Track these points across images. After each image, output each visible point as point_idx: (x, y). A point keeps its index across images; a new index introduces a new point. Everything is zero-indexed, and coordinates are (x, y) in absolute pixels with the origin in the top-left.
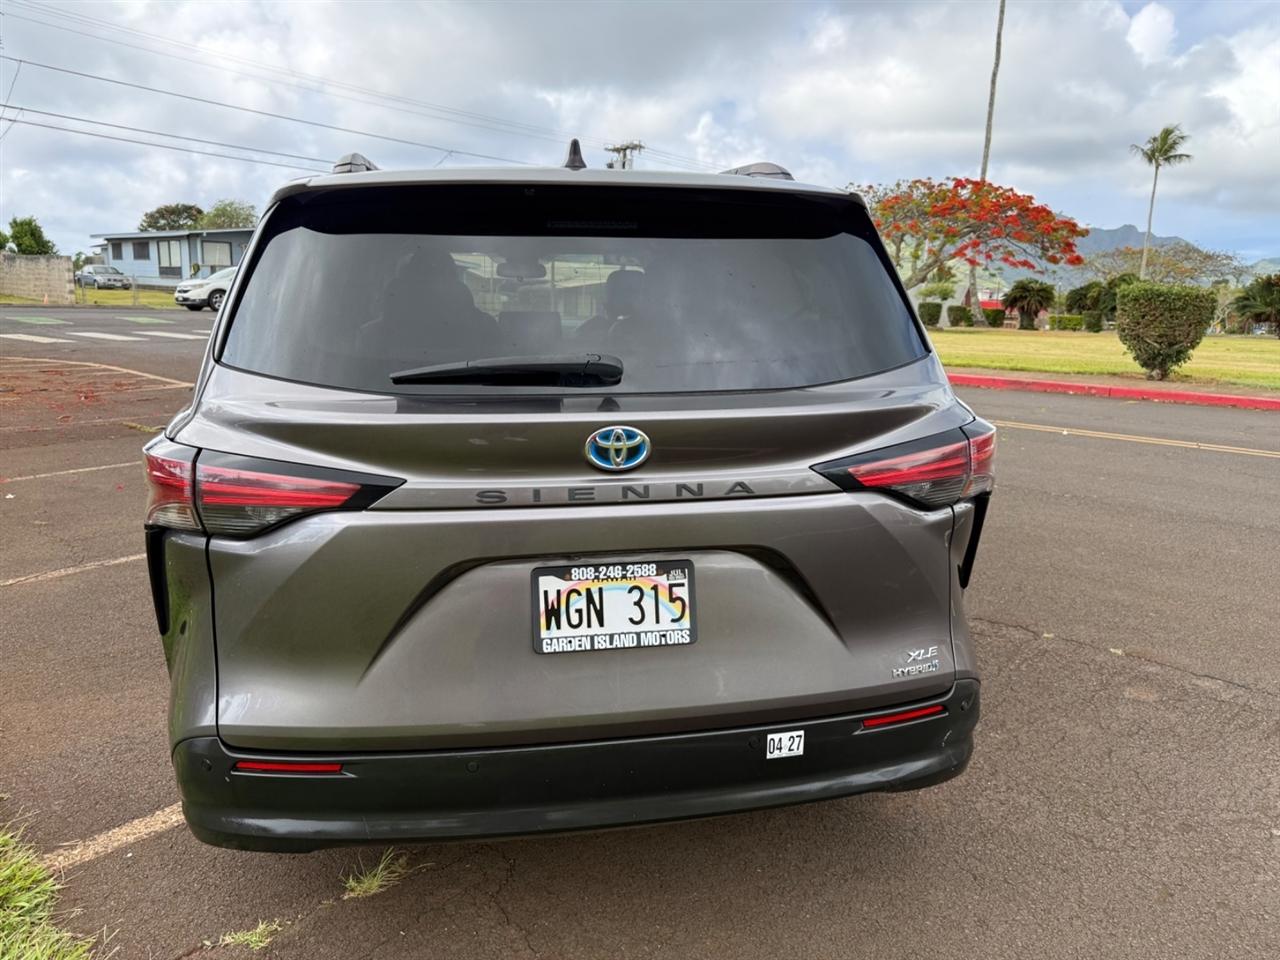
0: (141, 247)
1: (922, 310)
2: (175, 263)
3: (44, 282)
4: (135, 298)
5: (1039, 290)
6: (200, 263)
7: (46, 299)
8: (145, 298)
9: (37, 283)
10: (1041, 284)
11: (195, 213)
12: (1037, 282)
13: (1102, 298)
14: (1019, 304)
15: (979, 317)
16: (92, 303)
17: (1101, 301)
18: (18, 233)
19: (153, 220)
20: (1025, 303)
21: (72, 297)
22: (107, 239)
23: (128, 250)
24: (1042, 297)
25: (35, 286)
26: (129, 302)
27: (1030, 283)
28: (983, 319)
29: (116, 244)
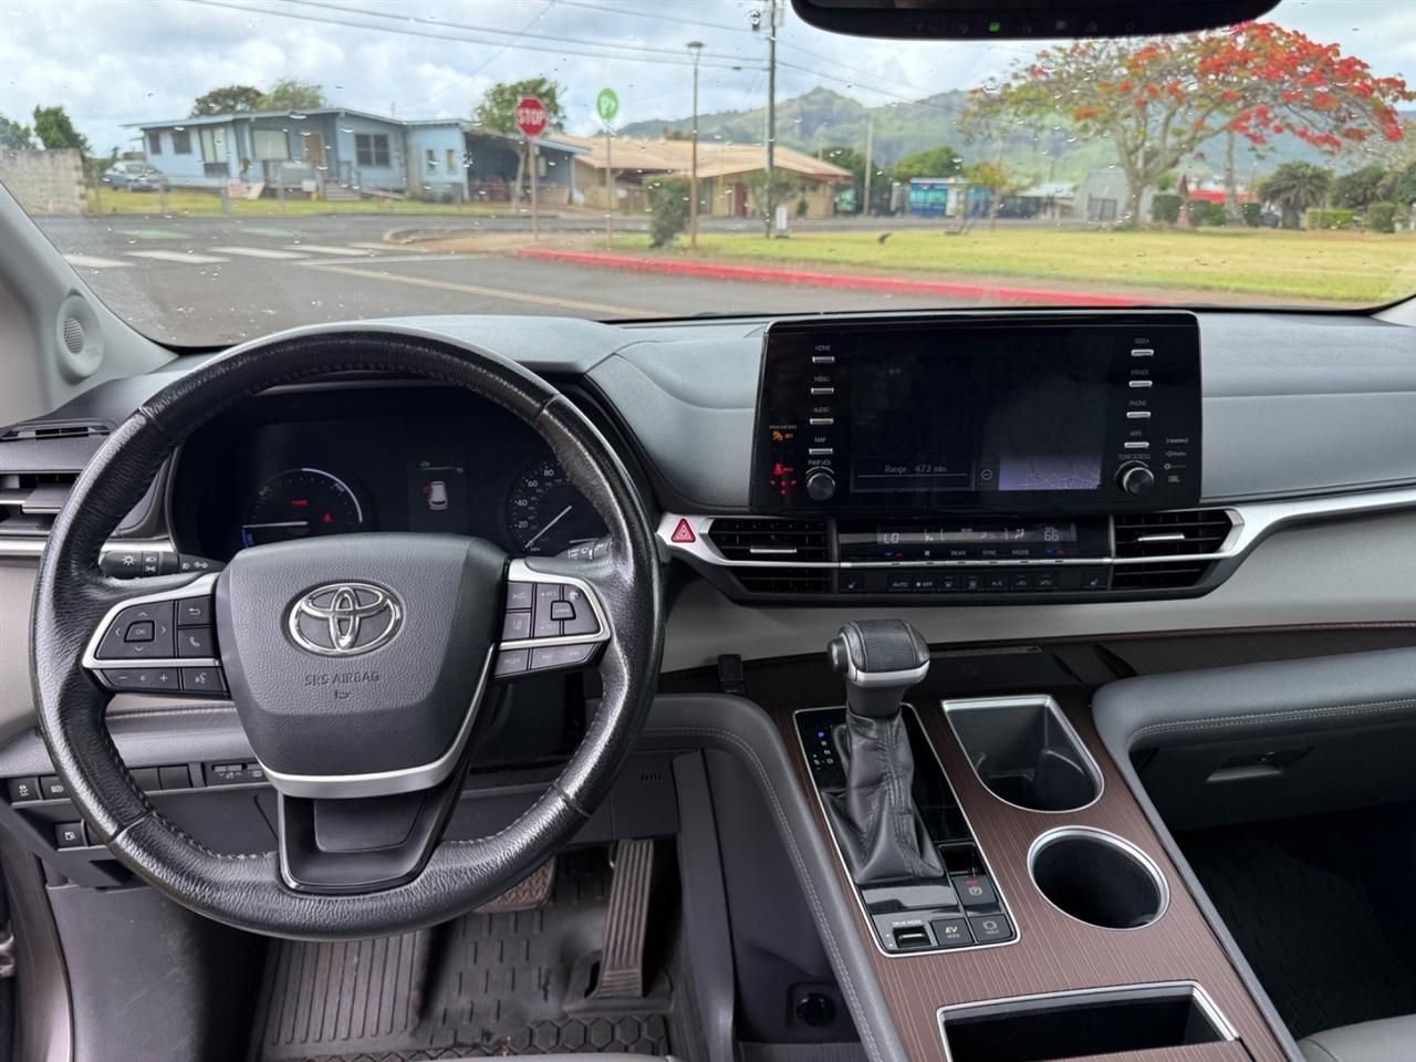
0: (181, 137)
1: (1158, 204)
2: (222, 158)
3: (50, 185)
4: (163, 203)
5: (1311, 178)
6: (249, 156)
7: (51, 206)
8: (176, 203)
9: (44, 186)
10: (1314, 169)
11: (253, 95)
12: (1307, 166)
13: (1399, 187)
14: (1284, 196)
15: (1236, 213)
16: (109, 211)
17: (1397, 191)
18: (42, 124)
19: (204, 106)
20: (1292, 194)
21: (83, 204)
22: (145, 130)
23: (167, 143)
24: (1316, 186)
25: (41, 190)
26: (156, 209)
27: (1299, 167)
28: (1241, 216)
29: (153, 134)
